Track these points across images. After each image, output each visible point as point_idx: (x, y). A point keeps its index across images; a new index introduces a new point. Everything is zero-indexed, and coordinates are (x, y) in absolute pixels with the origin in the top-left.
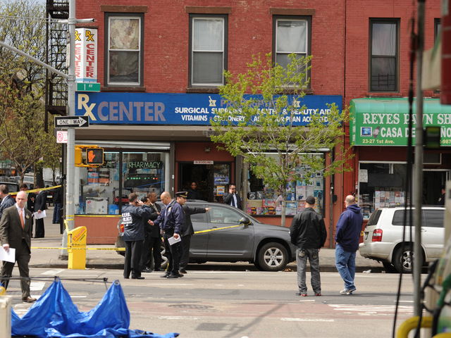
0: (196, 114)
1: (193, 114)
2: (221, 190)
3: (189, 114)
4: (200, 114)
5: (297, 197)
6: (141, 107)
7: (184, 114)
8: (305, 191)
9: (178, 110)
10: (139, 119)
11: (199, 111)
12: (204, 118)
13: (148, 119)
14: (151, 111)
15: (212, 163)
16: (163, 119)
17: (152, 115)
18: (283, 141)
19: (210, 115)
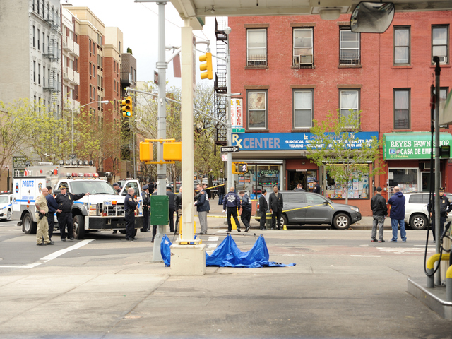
0: (297, 144)
1: (295, 144)
3: (293, 144)
4: (299, 144)
5: (354, 188)
6: (267, 141)
7: (290, 144)
8: (358, 185)
9: (287, 142)
10: (266, 147)
12: (302, 146)
13: (271, 147)
14: (272, 143)
15: (306, 170)
16: (279, 147)
17: (273, 145)
18: (346, 158)
19: (305, 144)
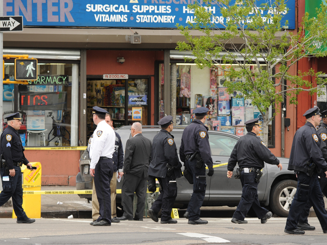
0: (113, 13)
1: (109, 13)
2: (138, 113)
3: (104, 13)
4: (118, 13)
5: (234, 122)
6: (43, 4)
7: (97, 13)
8: (243, 113)
9: (90, 8)
10: (40, 19)
11: (116, 8)
12: (124, 19)
13: (52, 19)
14: (55, 9)
15: (126, 77)
16: (71, 20)
17: (57, 13)
18: (265, 50)
19: (131, 14)
